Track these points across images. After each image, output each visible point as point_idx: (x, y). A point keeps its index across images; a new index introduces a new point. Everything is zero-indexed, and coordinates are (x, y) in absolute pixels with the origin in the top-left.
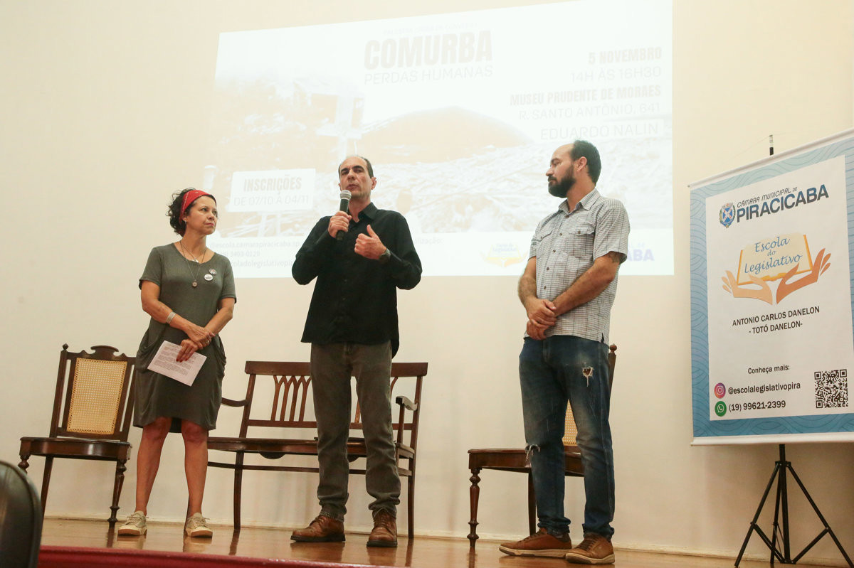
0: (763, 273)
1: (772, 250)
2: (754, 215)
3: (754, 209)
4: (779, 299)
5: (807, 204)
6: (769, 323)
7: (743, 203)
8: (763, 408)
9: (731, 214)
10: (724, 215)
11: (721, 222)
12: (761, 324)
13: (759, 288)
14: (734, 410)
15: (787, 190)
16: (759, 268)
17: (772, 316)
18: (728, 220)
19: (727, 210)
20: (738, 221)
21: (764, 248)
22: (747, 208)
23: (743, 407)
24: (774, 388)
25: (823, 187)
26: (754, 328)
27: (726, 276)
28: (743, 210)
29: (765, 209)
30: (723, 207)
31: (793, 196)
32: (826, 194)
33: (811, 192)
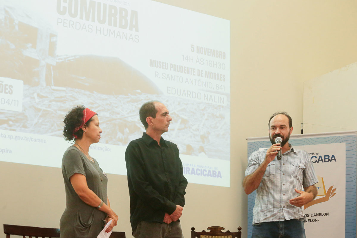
5: (324, 163)
15: (312, 154)
25: (333, 156)
31: (316, 157)
32: (335, 160)
33: (326, 157)
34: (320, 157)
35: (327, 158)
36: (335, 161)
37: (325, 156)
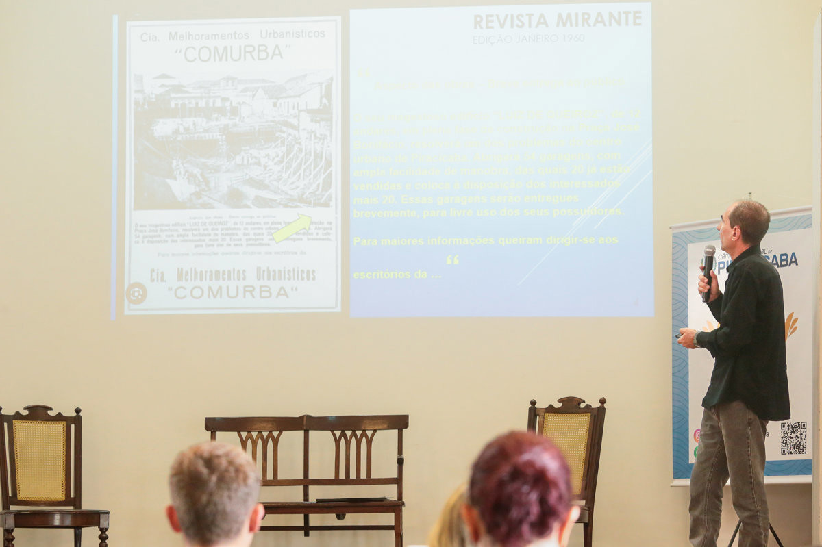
25: (793, 254)
32: (796, 262)
33: (784, 257)
34: (775, 256)
35: (784, 260)
36: (797, 264)
37: (782, 255)
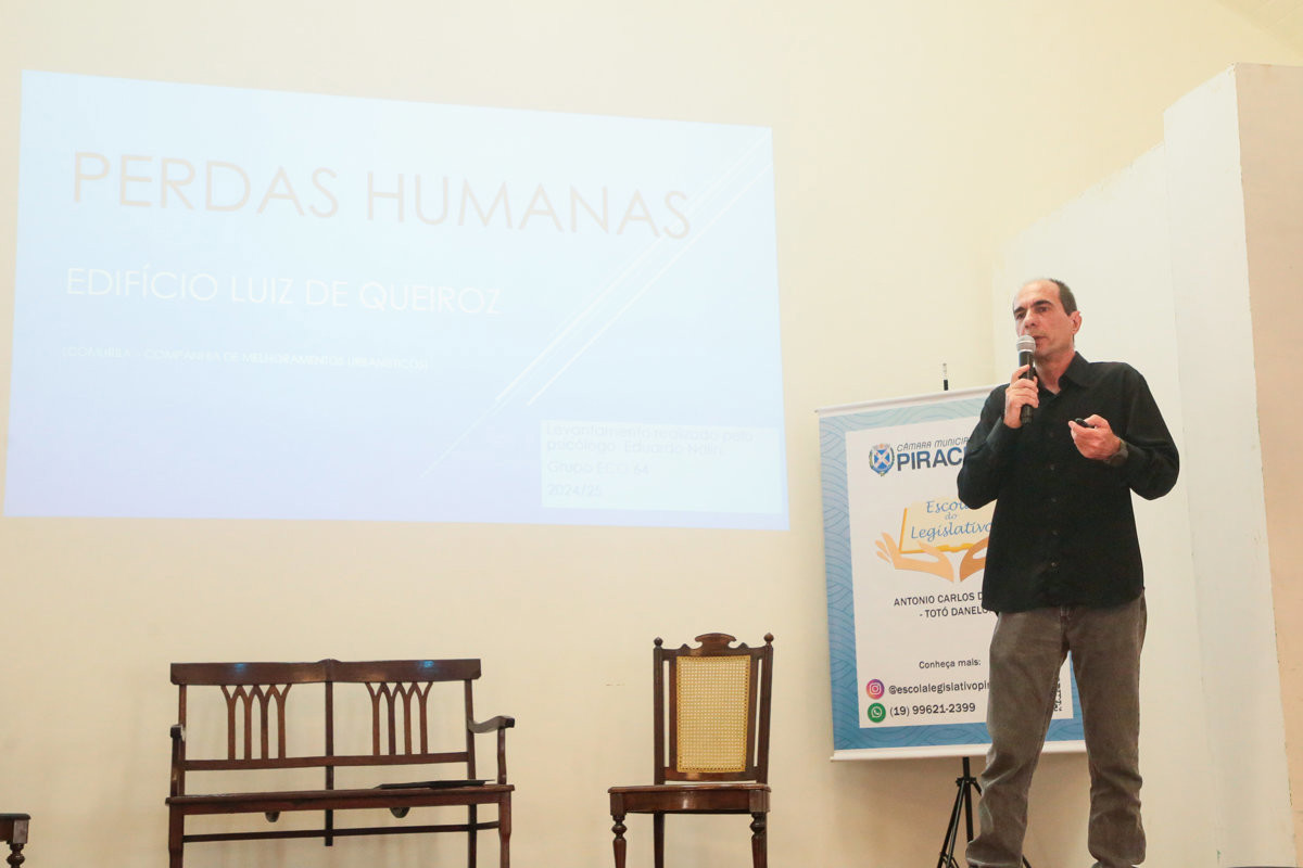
0: (939, 541)
1: (952, 513)
2: (923, 464)
3: (923, 456)
4: (963, 576)
6: (949, 605)
7: (906, 446)
8: (943, 712)
9: (887, 458)
10: (876, 459)
11: (872, 467)
12: (937, 605)
13: (933, 559)
14: (897, 714)
16: (933, 533)
17: (954, 597)
18: (882, 465)
19: (882, 452)
20: (899, 469)
21: (940, 508)
22: (913, 454)
23: (912, 711)
24: (957, 687)
26: (927, 611)
27: (881, 539)
28: (907, 455)
29: (940, 458)
30: (875, 447)
